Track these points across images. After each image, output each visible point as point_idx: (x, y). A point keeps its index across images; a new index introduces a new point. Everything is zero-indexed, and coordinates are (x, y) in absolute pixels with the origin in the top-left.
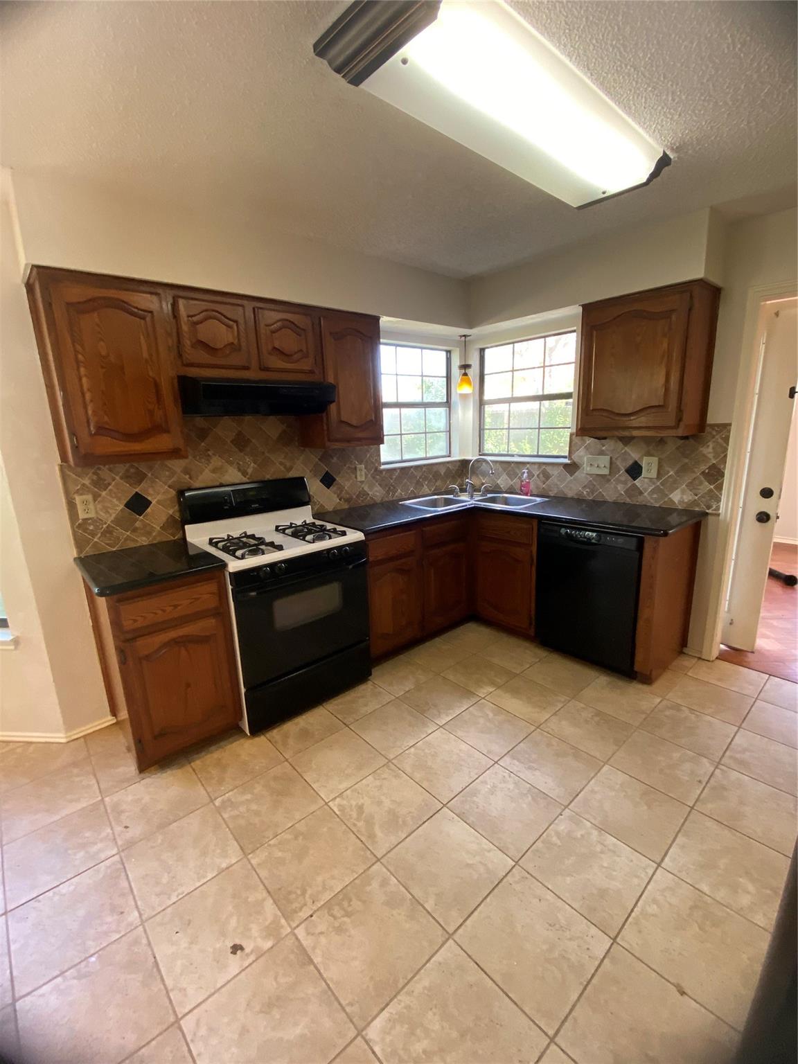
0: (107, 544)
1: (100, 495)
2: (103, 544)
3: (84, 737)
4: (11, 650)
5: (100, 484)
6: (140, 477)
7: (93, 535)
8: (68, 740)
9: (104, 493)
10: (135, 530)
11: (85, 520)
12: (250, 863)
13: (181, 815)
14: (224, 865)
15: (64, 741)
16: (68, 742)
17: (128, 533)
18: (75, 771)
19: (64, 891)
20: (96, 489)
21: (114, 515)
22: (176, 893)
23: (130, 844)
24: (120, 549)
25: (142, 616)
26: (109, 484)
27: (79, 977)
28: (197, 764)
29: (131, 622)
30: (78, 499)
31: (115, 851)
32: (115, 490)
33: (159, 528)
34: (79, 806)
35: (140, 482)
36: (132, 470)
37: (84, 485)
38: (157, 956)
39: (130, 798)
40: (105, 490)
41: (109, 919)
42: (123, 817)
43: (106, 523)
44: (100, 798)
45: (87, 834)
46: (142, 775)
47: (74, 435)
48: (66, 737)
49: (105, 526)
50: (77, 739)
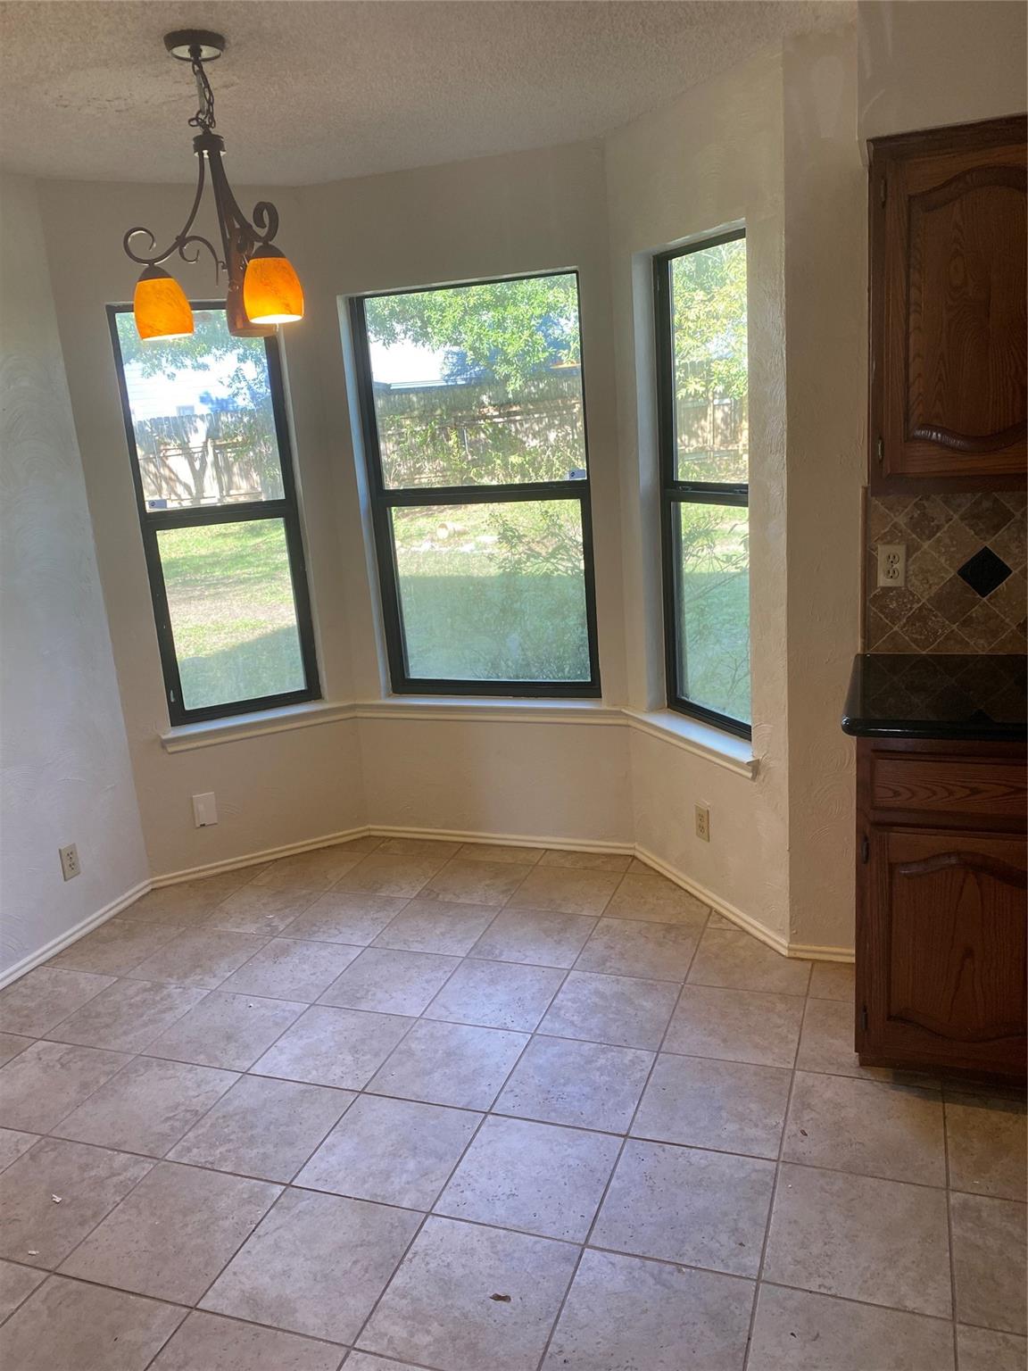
0: (915, 641)
1: (917, 549)
2: (907, 638)
3: (814, 961)
4: (747, 778)
5: (923, 526)
6: (1000, 519)
7: (894, 618)
8: (792, 954)
9: (926, 545)
10: (966, 623)
11: (887, 590)
12: (955, 1337)
13: (888, 1174)
14: (910, 1304)
15: (785, 952)
16: (789, 958)
17: (954, 627)
18: (780, 1007)
19: (693, 1160)
20: (914, 536)
21: (935, 589)
22: (819, 1281)
23: (797, 1162)
24: (930, 653)
25: (909, 789)
26: (939, 528)
27: (658, 1280)
28: (956, 1111)
29: (891, 794)
30: (882, 552)
31: (774, 1155)
32: (947, 541)
33: (1014, 627)
34: (763, 1061)
35: (997, 528)
36: (986, 504)
37: (895, 526)
38: (753, 1339)
39: (828, 1094)
40: (929, 538)
41: (724, 1238)
42: (807, 1115)
43: (918, 601)
44: (791, 1066)
45: (753, 1106)
46: (863, 1072)
47: (881, 438)
48: (789, 949)
49: (916, 606)
50: (802, 960)
